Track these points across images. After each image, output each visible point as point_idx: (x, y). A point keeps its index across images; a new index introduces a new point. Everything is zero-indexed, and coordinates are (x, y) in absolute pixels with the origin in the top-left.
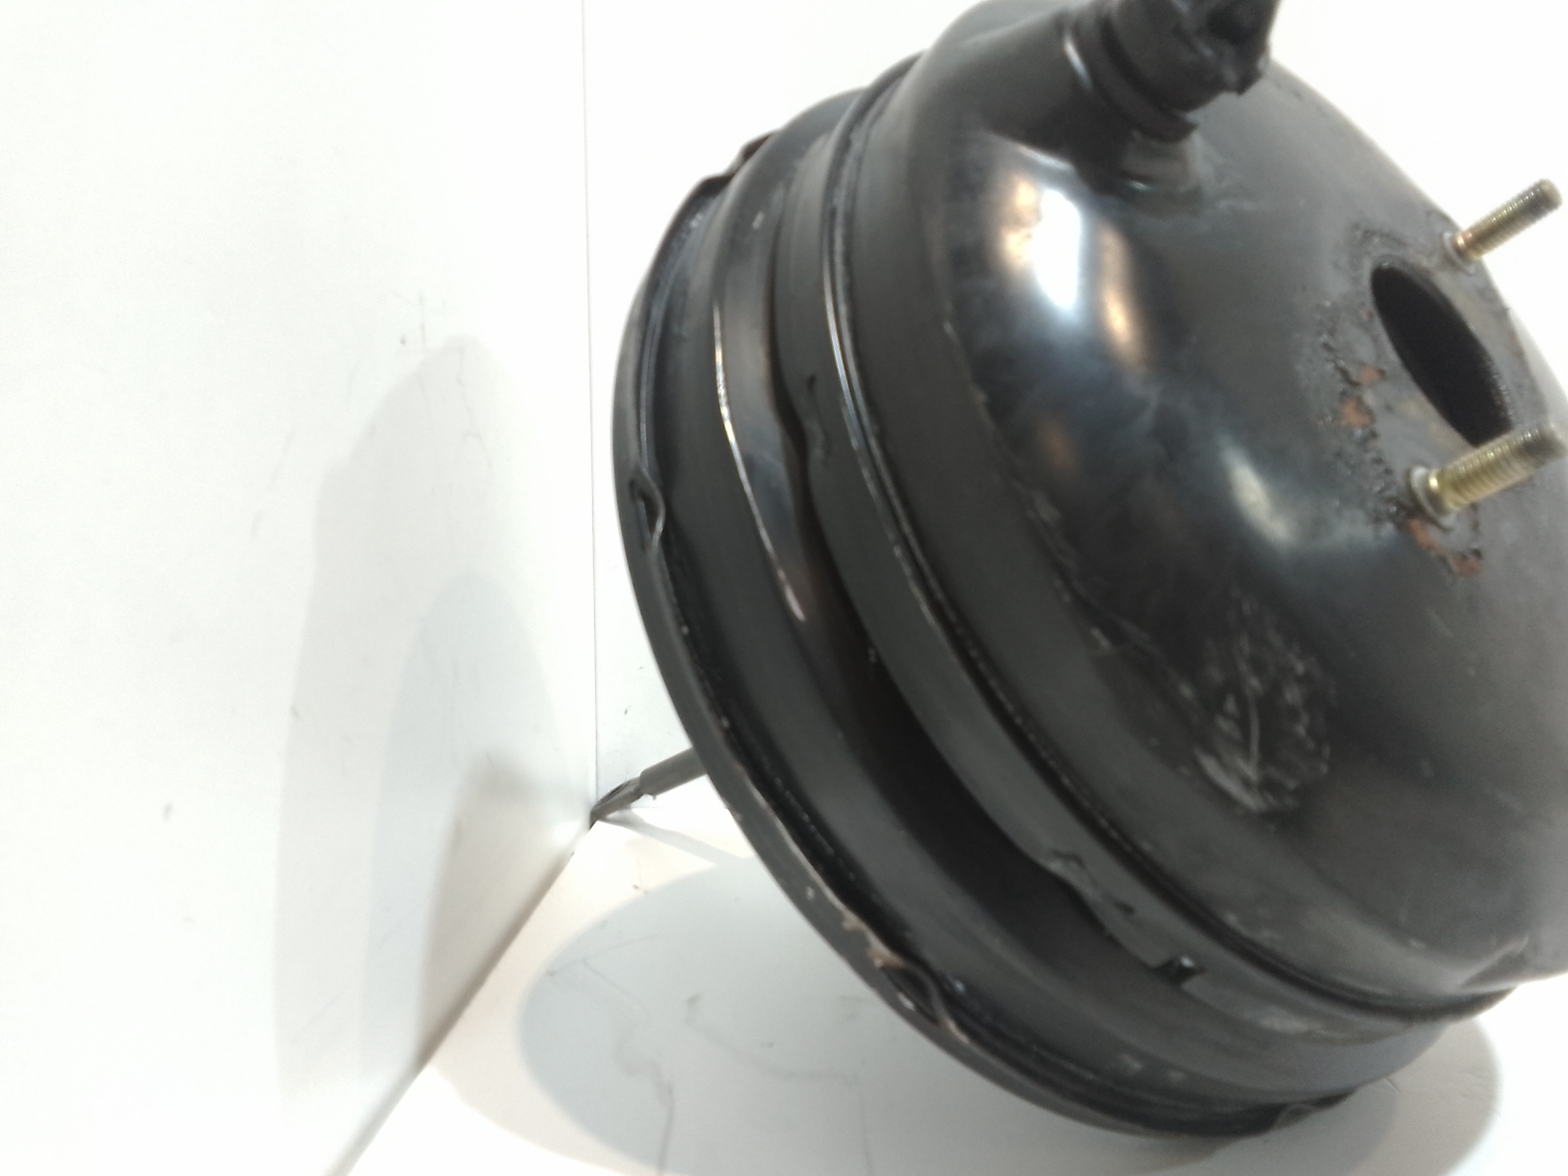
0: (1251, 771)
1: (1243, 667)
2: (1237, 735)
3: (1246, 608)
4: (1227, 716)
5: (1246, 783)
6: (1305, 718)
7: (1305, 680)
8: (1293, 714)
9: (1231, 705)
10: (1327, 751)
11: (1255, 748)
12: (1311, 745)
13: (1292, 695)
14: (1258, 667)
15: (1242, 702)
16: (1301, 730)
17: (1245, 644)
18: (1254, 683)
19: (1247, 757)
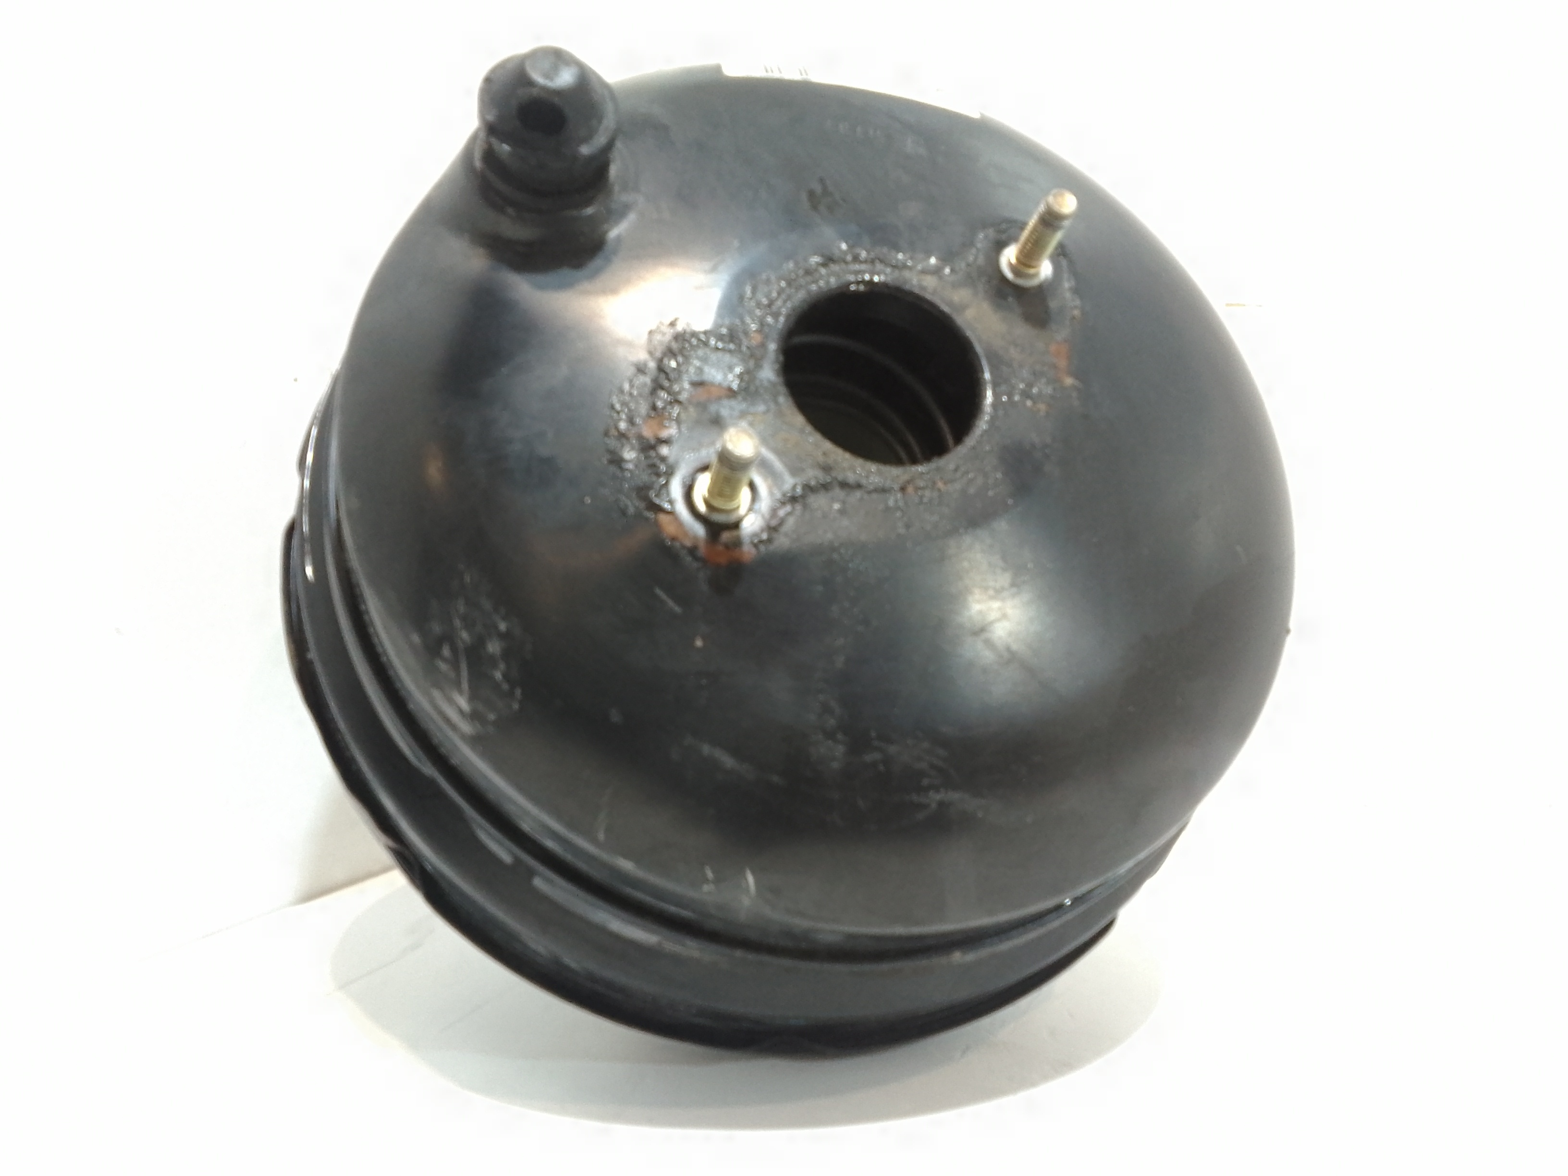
0: (463, 702)
1: (457, 623)
2: (452, 675)
3: (467, 579)
4: (445, 660)
5: (461, 712)
6: (502, 666)
7: (504, 636)
8: (492, 661)
9: (446, 652)
10: (518, 692)
11: (465, 685)
12: (505, 687)
13: (494, 647)
14: (469, 624)
15: (454, 650)
16: (498, 675)
17: (461, 607)
18: (465, 635)
19: (461, 692)
